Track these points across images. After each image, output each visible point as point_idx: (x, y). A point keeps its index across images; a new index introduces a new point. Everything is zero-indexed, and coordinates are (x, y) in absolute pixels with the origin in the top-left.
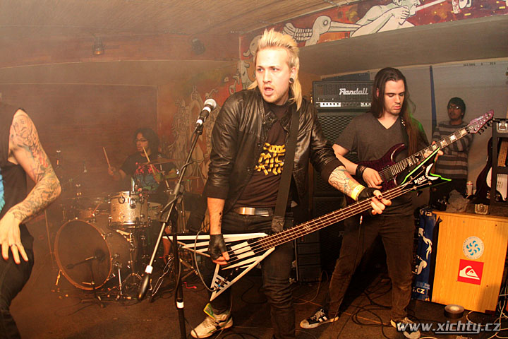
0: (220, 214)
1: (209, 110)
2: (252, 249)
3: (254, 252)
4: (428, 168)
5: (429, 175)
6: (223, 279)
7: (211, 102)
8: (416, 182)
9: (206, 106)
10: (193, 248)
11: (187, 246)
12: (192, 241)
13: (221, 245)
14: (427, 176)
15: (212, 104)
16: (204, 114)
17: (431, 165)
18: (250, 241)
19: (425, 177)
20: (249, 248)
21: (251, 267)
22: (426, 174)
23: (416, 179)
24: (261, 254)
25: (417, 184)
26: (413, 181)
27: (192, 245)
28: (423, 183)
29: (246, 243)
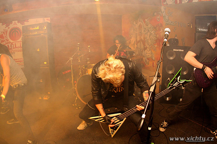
0: (102, 109)
1: (168, 33)
2: (118, 119)
3: (119, 120)
4: (178, 78)
5: (179, 81)
6: (112, 130)
7: (167, 29)
8: (174, 85)
9: (166, 32)
10: (99, 121)
11: (96, 120)
12: (98, 118)
13: (109, 118)
14: (179, 82)
15: (168, 31)
16: (166, 36)
17: (179, 76)
18: (116, 116)
19: (178, 82)
20: (117, 119)
21: (120, 125)
22: (178, 81)
23: (174, 84)
24: (122, 120)
25: (175, 86)
26: (172, 85)
27: (98, 120)
28: (177, 85)
29: (115, 118)
